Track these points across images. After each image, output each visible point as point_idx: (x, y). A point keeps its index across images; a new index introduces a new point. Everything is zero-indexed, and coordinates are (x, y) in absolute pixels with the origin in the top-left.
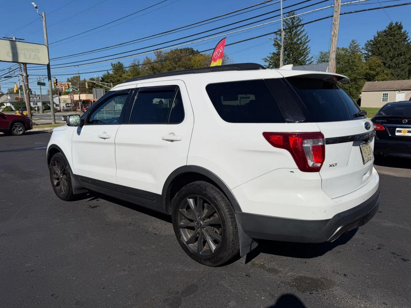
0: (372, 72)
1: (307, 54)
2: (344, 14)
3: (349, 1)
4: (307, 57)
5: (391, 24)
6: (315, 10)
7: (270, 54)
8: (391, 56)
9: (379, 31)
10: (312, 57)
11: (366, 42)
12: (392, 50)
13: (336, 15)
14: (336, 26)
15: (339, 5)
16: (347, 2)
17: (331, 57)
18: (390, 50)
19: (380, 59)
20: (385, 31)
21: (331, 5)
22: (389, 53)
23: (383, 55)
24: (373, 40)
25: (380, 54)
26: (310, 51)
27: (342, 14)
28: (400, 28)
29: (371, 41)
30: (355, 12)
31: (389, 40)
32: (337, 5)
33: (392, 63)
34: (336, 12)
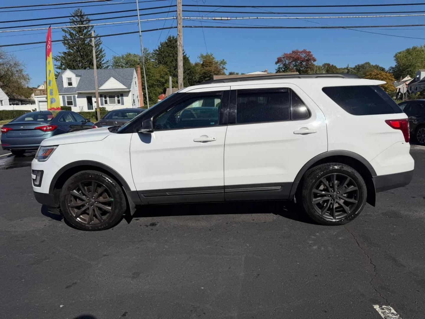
0: (161, 79)
1: (102, 57)
2: (185, 27)
3: (189, 17)
4: (102, 60)
5: (170, 37)
6: (159, 19)
7: (60, 53)
8: (174, 66)
9: (162, 42)
10: (108, 62)
11: (153, 51)
12: (174, 60)
13: (180, 27)
14: (181, 37)
15: (181, 18)
16: (187, 17)
17: (180, 65)
18: (173, 60)
19: (166, 67)
20: (166, 43)
21: (173, 17)
22: (173, 63)
23: (168, 64)
24: (158, 49)
25: (166, 63)
26: (105, 54)
27: (184, 27)
28: (176, 41)
29: (156, 50)
30: (194, 27)
31: (171, 51)
32: (180, 18)
33: (175, 72)
34: (179, 24)
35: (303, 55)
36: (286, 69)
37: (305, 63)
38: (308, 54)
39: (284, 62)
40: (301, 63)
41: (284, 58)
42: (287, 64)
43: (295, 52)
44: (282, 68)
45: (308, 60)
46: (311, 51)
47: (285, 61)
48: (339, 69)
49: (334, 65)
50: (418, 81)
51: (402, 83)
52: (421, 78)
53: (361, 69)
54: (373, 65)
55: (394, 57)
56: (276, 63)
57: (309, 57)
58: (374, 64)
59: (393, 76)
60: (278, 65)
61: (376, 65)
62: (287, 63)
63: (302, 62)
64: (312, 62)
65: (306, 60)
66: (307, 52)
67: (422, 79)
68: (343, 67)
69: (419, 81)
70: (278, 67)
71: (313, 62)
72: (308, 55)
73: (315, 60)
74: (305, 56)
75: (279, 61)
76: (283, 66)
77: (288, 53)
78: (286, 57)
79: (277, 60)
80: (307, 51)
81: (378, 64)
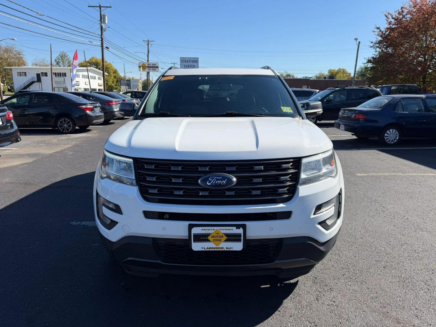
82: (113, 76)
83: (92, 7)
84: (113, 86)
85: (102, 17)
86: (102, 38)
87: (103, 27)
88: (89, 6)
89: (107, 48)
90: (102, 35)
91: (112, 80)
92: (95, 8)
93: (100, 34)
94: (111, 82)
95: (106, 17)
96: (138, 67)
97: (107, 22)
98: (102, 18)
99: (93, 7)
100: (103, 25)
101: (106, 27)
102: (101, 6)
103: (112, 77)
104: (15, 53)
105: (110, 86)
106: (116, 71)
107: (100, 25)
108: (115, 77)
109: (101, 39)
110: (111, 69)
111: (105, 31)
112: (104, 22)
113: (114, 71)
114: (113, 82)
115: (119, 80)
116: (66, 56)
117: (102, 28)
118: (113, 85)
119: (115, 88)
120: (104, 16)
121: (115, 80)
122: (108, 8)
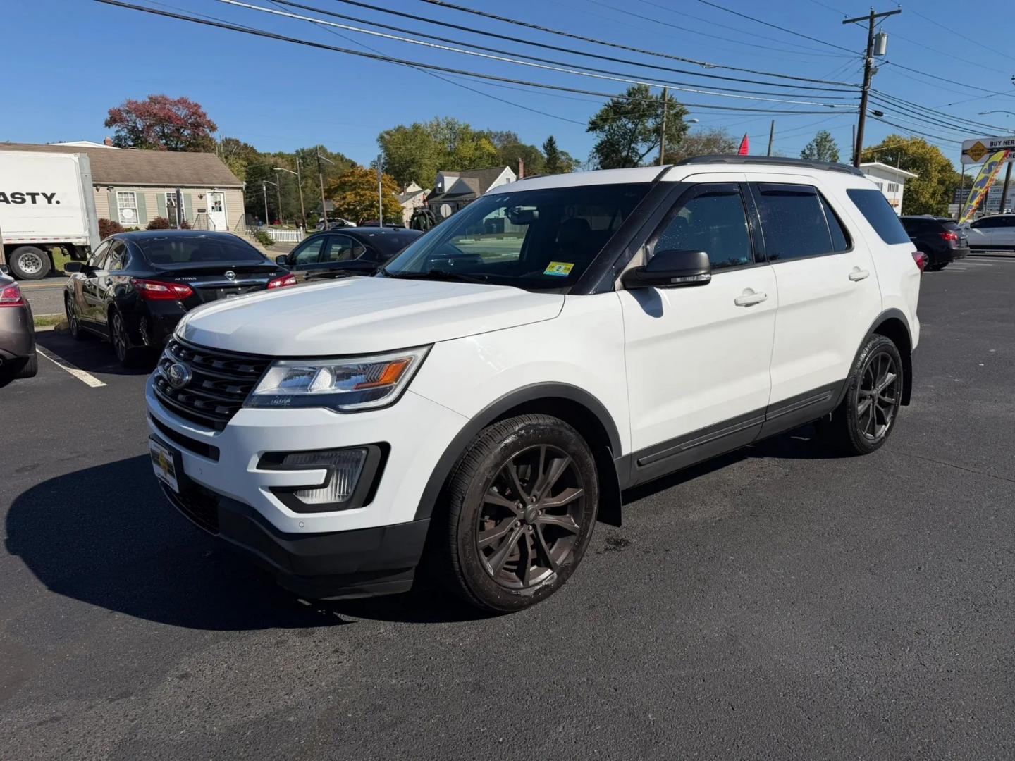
35: (182, 113)
36: (139, 141)
37: (189, 132)
38: (195, 111)
39: (131, 124)
40: (178, 130)
41: (128, 112)
42: (140, 129)
43: (156, 99)
44: (125, 139)
45: (196, 126)
46: (199, 104)
47: (135, 122)
48: (265, 155)
49: (250, 144)
50: (440, 194)
51: (409, 197)
52: (446, 189)
53: (308, 160)
54: (331, 154)
55: (378, 140)
56: (108, 124)
57: (198, 119)
58: (335, 152)
59: (396, 182)
60: (114, 128)
61: (338, 154)
62: (139, 126)
63: (181, 127)
64: (207, 130)
65: (191, 124)
66: (189, 104)
67: (449, 190)
68: (272, 153)
69: (442, 196)
70: (114, 135)
71: (210, 131)
72: (193, 114)
73: (213, 128)
74: (186, 115)
75: (114, 119)
76: (130, 135)
77: (140, 101)
78: (136, 110)
79: (108, 117)
80: (191, 103)
81: (341, 153)
82: (935, 181)
83: (852, 23)
84: (931, 205)
85: (874, 40)
86: (864, 93)
87: (872, 66)
88: (845, 22)
89: (878, 113)
90: (866, 83)
91: (931, 190)
92: (858, 22)
93: (861, 82)
94: (928, 196)
95: (885, 39)
96: (960, 153)
97: (883, 51)
98: (873, 43)
99: (853, 21)
100: (872, 60)
101: (877, 64)
102: (875, 13)
103: (935, 183)
104: (723, 145)
105: (922, 206)
106: (949, 165)
107: (865, 61)
108: (941, 182)
109: (860, 95)
110: (934, 161)
111: (874, 73)
112: (877, 53)
113: (942, 167)
114: (933, 195)
115: (953, 189)
116: (830, 141)
117: (867, 67)
118: (931, 202)
119: (937, 209)
120: (879, 37)
121: (942, 188)
122: (891, 16)
